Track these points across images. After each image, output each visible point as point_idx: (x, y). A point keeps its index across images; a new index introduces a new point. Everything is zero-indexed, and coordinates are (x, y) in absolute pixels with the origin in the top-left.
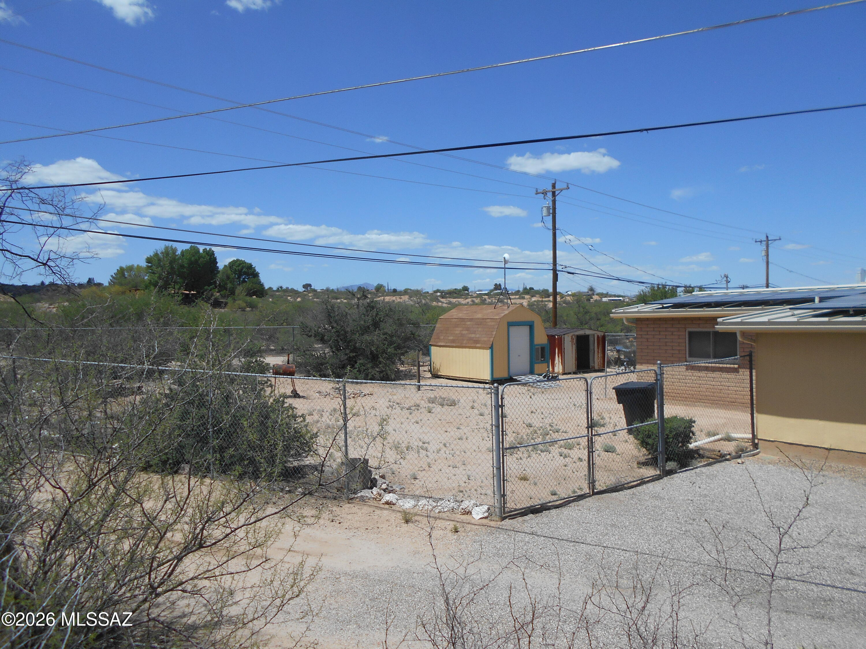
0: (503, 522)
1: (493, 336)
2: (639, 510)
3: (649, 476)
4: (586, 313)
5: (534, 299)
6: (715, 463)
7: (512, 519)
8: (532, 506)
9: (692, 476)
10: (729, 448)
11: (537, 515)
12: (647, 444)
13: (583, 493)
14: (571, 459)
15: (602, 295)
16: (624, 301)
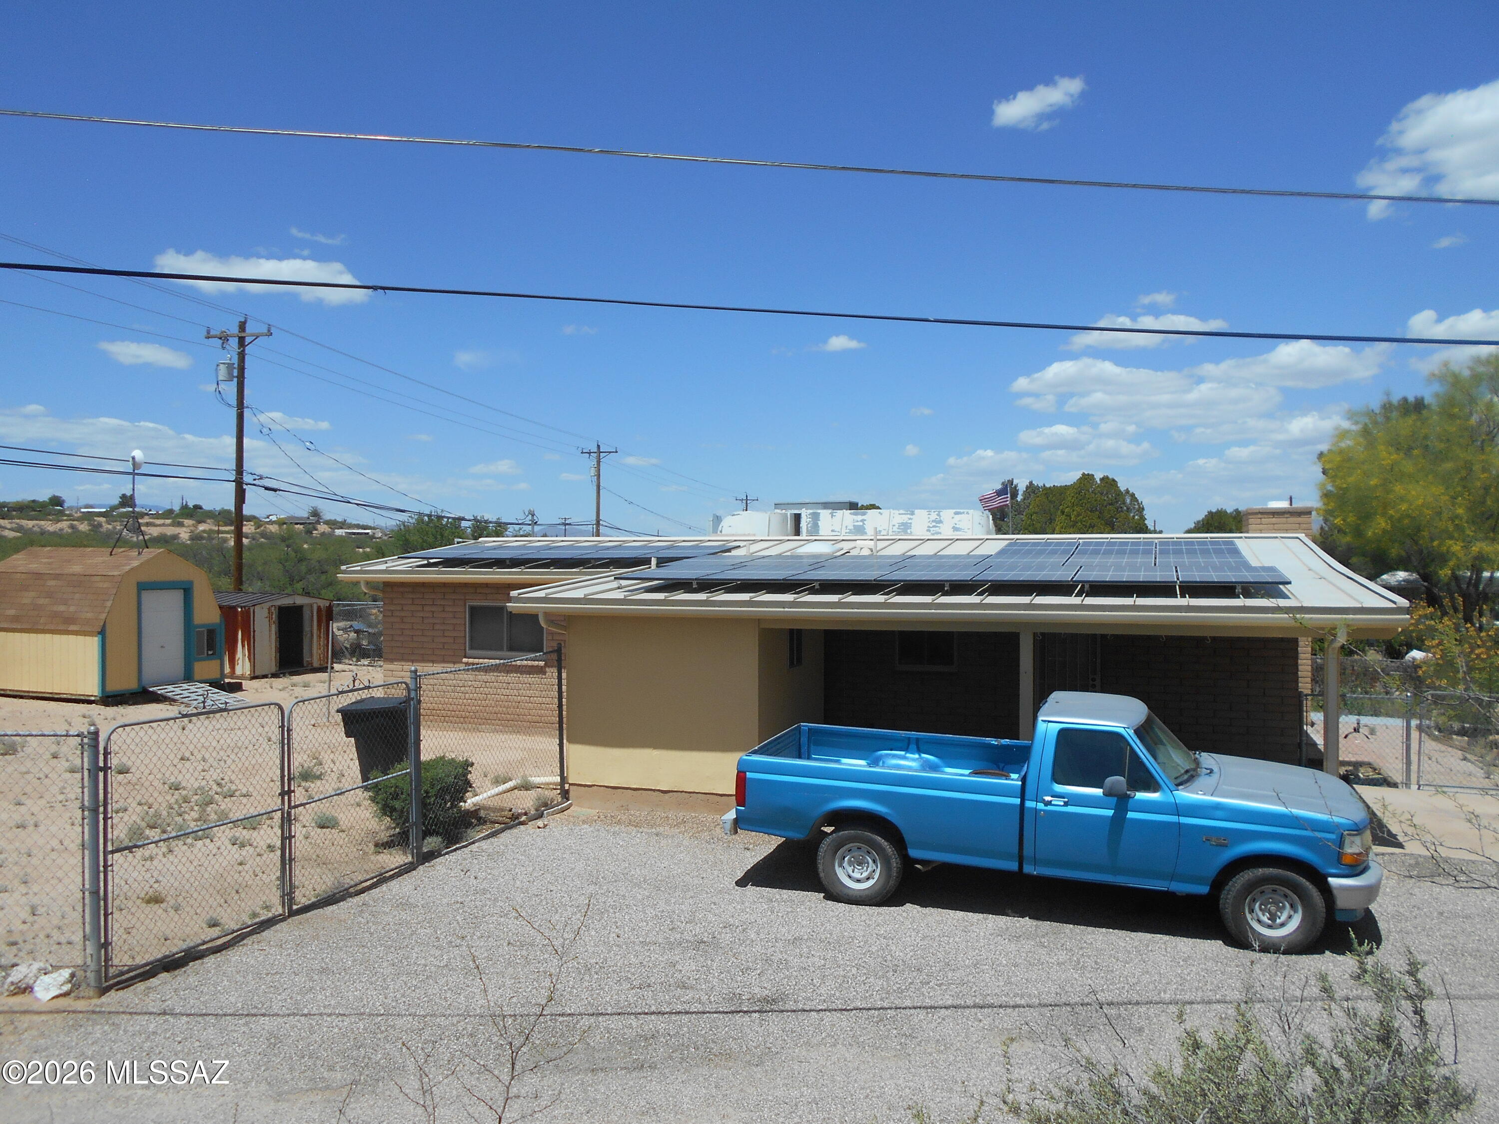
0: (104, 999)
1: (107, 610)
2: (371, 934)
3: (393, 866)
4: (300, 560)
5: (201, 527)
6: (502, 830)
7: (123, 988)
8: (166, 957)
9: (465, 859)
10: (526, 802)
11: (176, 972)
12: (393, 810)
13: (270, 915)
14: (251, 850)
15: (333, 524)
16: (373, 537)
